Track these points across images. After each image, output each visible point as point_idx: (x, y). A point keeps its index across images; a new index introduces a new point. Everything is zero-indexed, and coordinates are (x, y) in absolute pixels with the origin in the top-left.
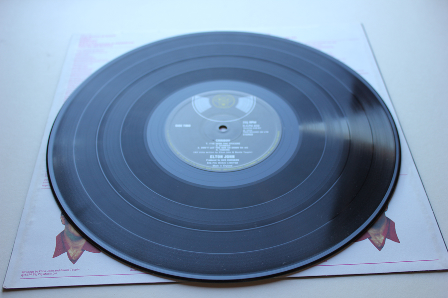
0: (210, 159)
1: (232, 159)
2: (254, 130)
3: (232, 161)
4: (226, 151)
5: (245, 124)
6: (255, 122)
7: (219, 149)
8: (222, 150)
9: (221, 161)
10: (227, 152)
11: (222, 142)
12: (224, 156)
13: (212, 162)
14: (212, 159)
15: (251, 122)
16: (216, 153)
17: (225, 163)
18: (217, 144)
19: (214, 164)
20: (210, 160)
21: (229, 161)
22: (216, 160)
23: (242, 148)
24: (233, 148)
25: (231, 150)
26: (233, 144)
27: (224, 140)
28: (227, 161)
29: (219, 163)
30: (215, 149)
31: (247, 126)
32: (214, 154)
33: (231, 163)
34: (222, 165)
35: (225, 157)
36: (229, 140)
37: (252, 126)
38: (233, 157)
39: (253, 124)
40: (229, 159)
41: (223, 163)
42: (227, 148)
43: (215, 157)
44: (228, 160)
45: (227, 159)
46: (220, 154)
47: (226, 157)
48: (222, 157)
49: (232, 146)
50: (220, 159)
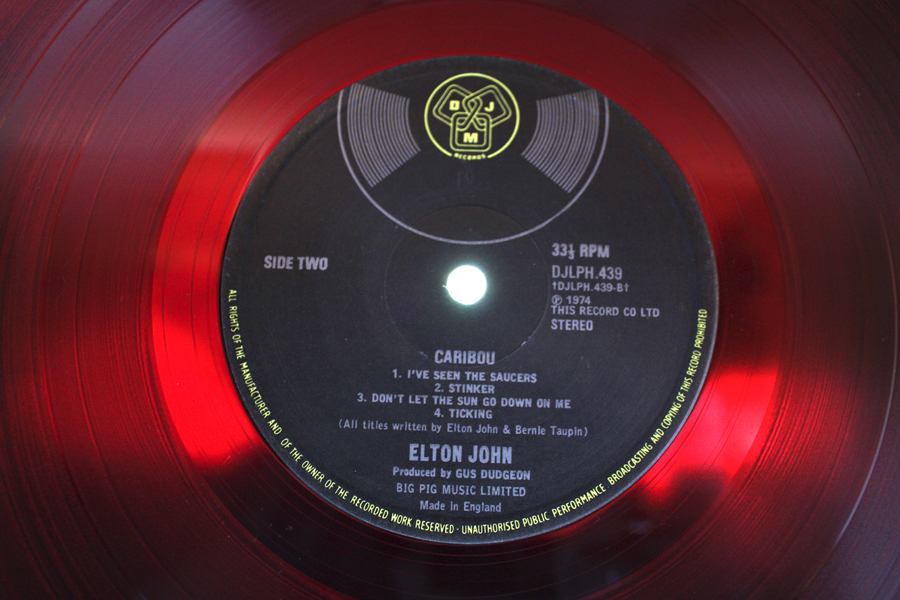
0: (410, 465)
1: (502, 467)
2: (599, 299)
3: (502, 483)
4: (475, 422)
5: (563, 262)
6: (604, 252)
7: (445, 409)
8: (459, 414)
9: (454, 481)
10: (481, 430)
11: (462, 368)
12: (467, 452)
13: (417, 481)
14: (419, 465)
15: (587, 250)
16: (436, 428)
17: (470, 491)
18: (439, 376)
19: (425, 496)
20: (408, 473)
21: (488, 482)
22: (432, 473)
23: (543, 404)
24: (509, 402)
25: (502, 415)
26: (508, 378)
27: (471, 358)
28: (479, 482)
29: (446, 490)
30: (431, 406)
31: (569, 271)
32: (426, 438)
33: (496, 491)
34: (459, 500)
35: (472, 460)
36: (488, 358)
37: (589, 272)
38: (507, 455)
39: (596, 262)
40: (489, 466)
41: (462, 490)
42: (480, 406)
43: (429, 453)
44: (484, 474)
45: (478, 466)
46: (453, 439)
47: (480, 454)
48: (457, 453)
49: (503, 390)
50: (452, 466)
